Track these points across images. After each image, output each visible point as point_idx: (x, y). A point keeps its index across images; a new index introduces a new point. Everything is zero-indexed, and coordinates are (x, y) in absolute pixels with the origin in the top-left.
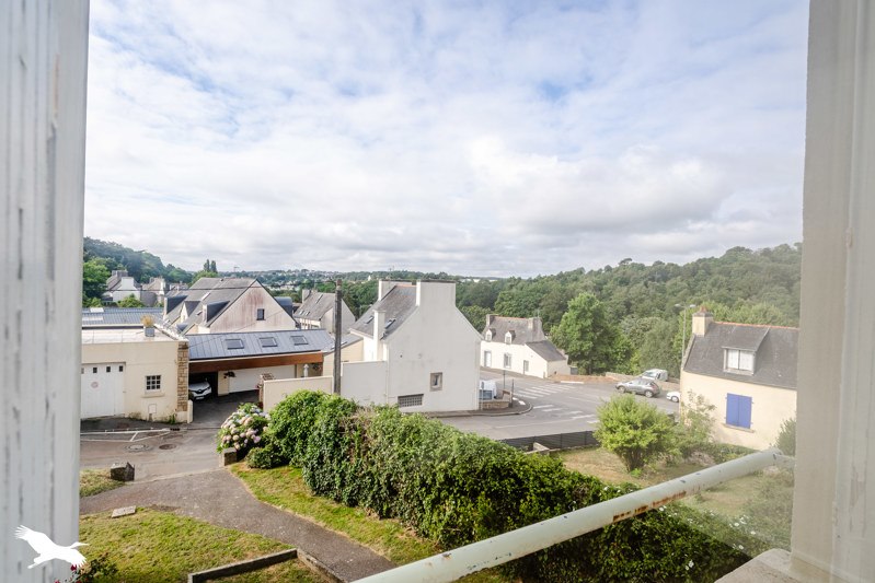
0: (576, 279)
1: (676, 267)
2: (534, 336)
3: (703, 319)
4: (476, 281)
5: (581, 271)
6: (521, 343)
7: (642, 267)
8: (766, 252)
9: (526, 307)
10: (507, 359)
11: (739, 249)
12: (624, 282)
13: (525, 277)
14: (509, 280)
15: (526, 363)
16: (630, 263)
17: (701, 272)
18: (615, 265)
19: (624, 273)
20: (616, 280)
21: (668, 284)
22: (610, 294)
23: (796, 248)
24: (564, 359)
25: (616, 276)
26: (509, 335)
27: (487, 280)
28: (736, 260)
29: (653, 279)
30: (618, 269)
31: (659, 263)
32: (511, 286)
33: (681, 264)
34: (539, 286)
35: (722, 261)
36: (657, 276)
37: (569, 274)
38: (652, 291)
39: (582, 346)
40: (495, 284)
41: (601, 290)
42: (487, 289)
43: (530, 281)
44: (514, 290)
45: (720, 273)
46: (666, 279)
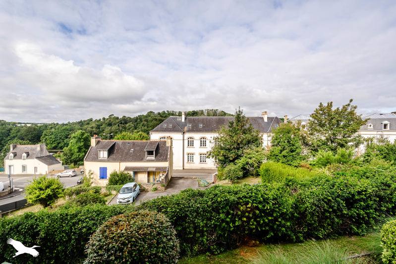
0: (88, 124)
1: (130, 118)
2: (41, 153)
3: (95, 139)
4: (28, 125)
5: (91, 120)
6: (32, 158)
7: (118, 118)
8: (159, 114)
9: (61, 138)
10: (24, 168)
11: (151, 112)
12: (110, 125)
13: (60, 123)
14: (51, 124)
15: (36, 168)
16: (113, 116)
17: (139, 120)
18: (107, 117)
19: (110, 121)
20: (106, 124)
21: (127, 125)
22: (103, 130)
23: (167, 112)
24: (60, 163)
25: (106, 122)
26: (25, 155)
27: (36, 125)
28: (150, 116)
29: (121, 123)
30: (108, 119)
31: (125, 117)
32: (51, 128)
33: (132, 117)
34: (68, 127)
35: (146, 117)
36: (123, 122)
37: (85, 121)
38: (121, 128)
39: (79, 155)
40: (40, 127)
41: (99, 128)
42: (35, 129)
43: (63, 125)
44: (53, 130)
45: (145, 121)
46: (126, 123)
